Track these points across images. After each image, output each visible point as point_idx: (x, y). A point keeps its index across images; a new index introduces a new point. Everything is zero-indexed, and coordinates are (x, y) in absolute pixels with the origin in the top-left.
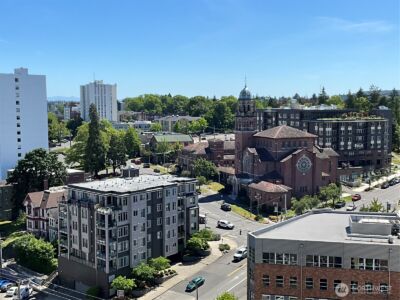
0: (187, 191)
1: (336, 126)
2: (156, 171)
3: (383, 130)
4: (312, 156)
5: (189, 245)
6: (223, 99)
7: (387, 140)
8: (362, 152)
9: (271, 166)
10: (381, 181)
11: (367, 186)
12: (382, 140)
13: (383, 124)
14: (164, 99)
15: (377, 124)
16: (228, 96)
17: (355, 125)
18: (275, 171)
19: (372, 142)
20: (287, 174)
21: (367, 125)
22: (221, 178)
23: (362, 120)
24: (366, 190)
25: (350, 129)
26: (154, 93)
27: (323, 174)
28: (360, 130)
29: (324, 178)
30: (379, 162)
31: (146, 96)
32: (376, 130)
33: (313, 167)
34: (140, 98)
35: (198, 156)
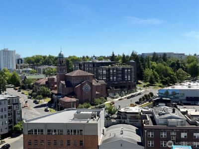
0: (15, 102)
1: (108, 70)
2: (23, 93)
3: (131, 72)
4: (91, 84)
5: (15, 128)
6: (70, 57)
7: (133, 76)
8: (121, 82)
9: (71, 89)
10: (128, 96)
11: (120, 98)
12: (131, 76)
13: (131, 69)
14: (44, 57)
15: (128, 69)
16: (72, 56)
17: (117, 69)
18: (73, 92)
19: (126, 77)
20: (78, 93)
21: (123, 69)
22: (51, 96)
23: (121, 67)
24: (119, 100)
25: (115, 71)
26: (40, 55)
27: (97, 93)
28: (120, 72)
29: (97, 94)
30: (129, 86)
31: (36, 56)
32: (128, 71)
33: (91, 90)
34: (33, 57)
35: (41, 85)
